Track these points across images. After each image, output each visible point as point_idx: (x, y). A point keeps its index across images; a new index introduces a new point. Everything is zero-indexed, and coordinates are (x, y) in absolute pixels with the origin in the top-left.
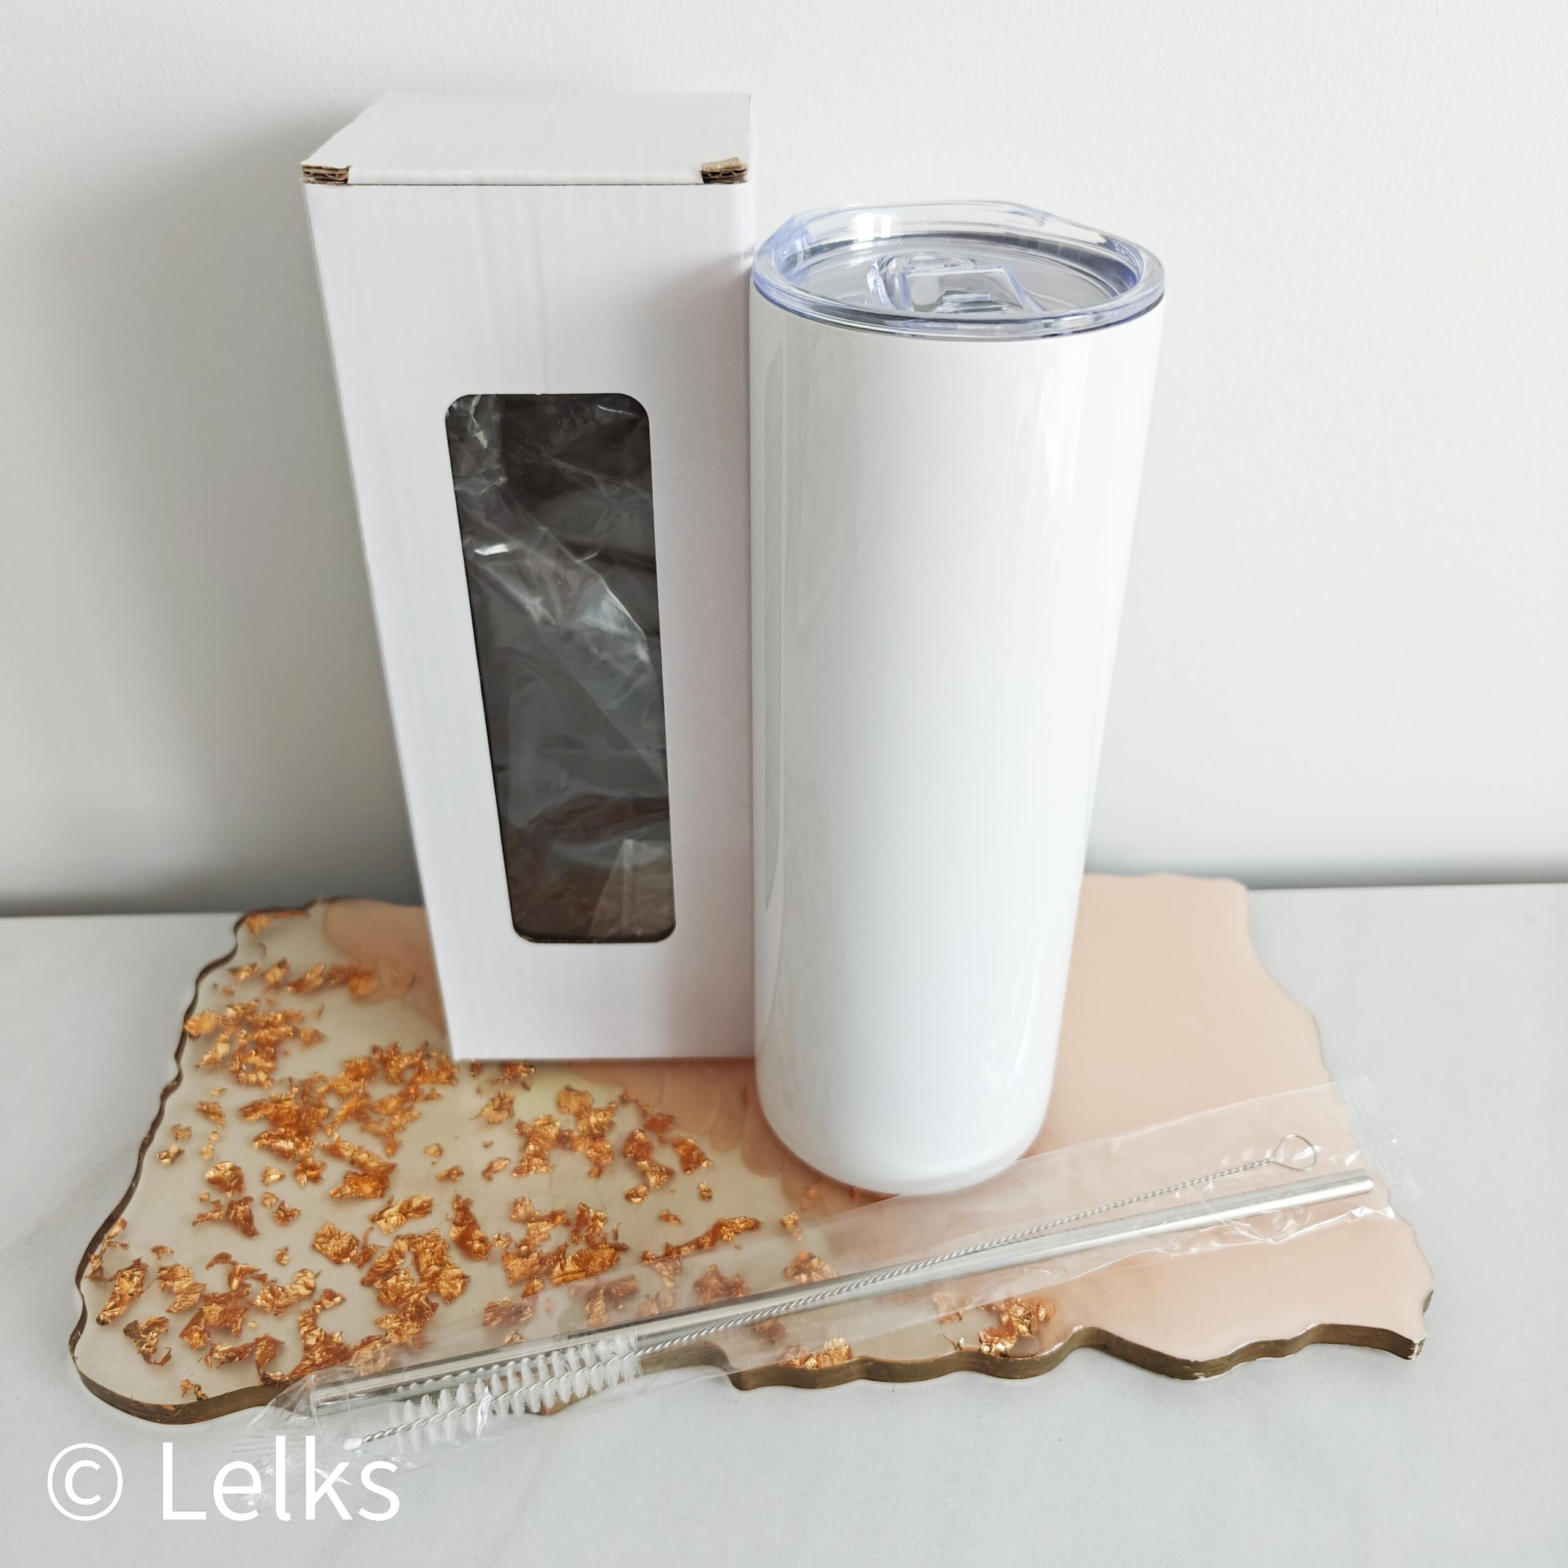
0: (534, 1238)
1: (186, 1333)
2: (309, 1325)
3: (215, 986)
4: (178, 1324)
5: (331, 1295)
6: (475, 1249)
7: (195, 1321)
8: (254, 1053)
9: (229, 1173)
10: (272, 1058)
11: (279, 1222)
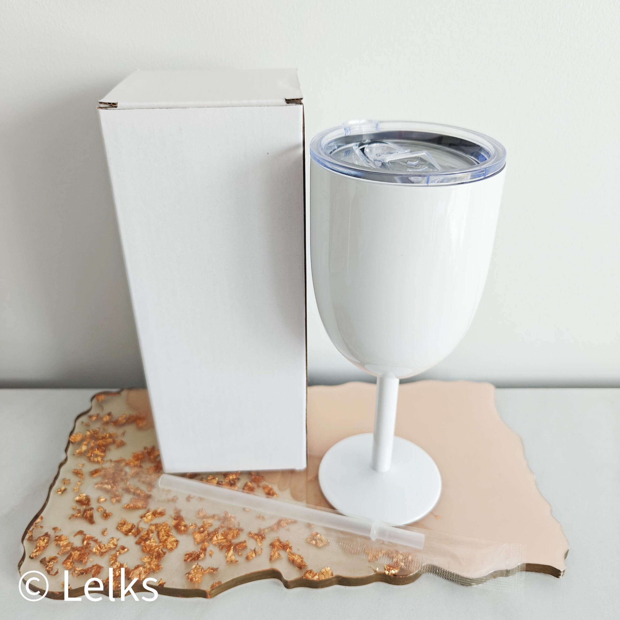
0: (206, 525)
1: (65, 563)
2: (114, 560)
3: (82, 423)
4: (62, 559)
5: (123, 548)
6: (182, 529)
7: (68, 558)
8: (97, 449)
9: (84, 498)
10: (104, 451)
11: (104, 518)
